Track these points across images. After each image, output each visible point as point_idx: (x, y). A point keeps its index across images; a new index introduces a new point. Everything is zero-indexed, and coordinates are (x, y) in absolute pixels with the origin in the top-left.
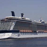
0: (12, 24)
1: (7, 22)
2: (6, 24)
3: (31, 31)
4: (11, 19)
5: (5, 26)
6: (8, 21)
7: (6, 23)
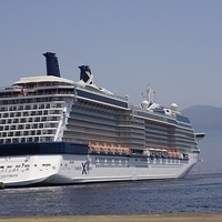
0: (57, 112)
1: (32, 105)
2: (25, 114)
3: (127, 150)
4: (54, 91)
5: (23, 121)
6: (38, 100)
7: (28, 108)
